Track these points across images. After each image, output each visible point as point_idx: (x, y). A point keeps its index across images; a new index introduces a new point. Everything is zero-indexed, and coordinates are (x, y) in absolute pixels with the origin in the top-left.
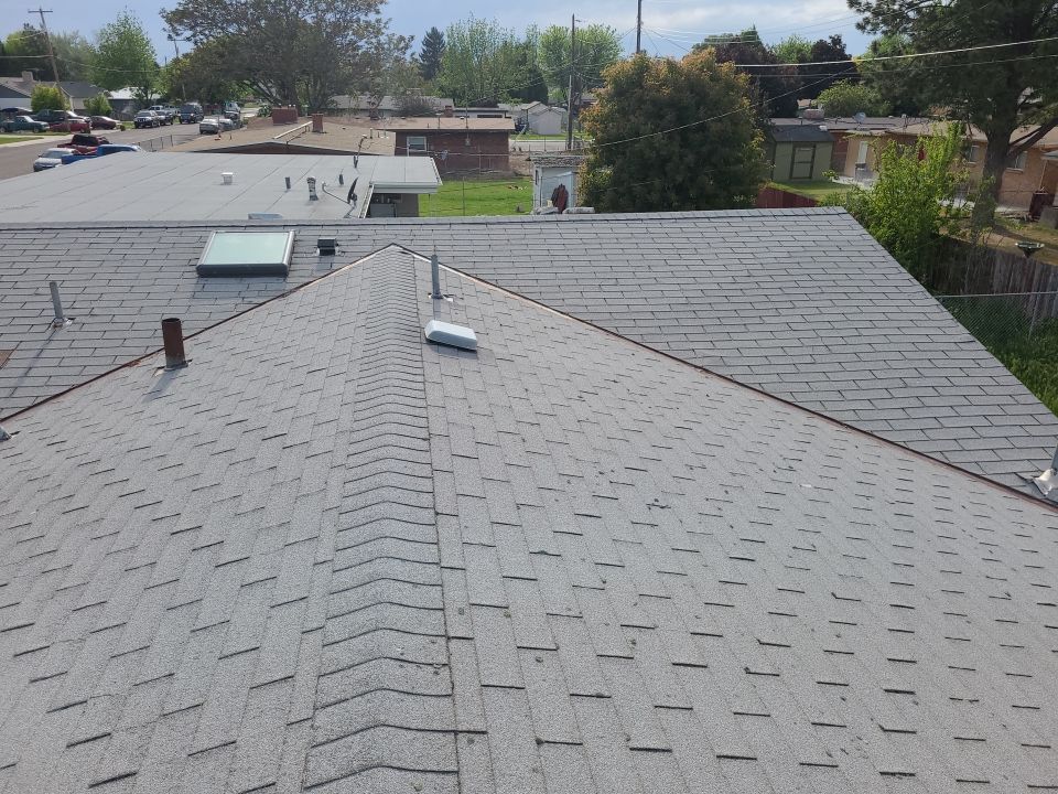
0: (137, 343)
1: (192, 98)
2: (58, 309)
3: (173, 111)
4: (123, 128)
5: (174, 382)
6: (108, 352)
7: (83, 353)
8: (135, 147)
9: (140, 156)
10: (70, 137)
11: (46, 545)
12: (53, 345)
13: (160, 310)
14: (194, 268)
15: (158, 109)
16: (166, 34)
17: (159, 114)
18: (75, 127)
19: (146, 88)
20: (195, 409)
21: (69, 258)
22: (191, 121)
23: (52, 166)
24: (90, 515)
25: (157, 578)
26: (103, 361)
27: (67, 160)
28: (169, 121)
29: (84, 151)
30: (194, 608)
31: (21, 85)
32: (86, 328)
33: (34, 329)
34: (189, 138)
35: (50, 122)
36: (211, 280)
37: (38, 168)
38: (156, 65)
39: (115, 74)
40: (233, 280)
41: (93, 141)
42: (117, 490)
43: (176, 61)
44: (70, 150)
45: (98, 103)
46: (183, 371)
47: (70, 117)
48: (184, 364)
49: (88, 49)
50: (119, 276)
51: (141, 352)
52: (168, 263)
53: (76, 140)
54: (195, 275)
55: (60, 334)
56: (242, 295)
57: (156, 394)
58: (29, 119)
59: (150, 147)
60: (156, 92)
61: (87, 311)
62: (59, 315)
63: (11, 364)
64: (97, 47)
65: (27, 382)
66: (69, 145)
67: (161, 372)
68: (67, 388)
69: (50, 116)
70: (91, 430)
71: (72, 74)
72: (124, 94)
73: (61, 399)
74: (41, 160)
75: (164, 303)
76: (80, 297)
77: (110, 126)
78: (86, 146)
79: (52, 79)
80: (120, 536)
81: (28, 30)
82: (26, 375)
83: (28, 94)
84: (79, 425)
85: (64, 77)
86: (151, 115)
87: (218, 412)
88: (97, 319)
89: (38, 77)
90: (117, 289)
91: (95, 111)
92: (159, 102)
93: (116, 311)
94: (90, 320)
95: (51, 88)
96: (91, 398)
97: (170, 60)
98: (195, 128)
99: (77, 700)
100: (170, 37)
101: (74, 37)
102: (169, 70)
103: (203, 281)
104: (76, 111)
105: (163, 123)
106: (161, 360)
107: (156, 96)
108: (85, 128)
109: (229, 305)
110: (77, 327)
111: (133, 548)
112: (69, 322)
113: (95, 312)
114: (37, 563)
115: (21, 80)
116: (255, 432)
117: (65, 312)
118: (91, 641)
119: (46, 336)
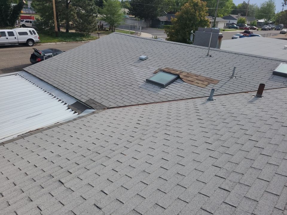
0: (249, 87)
1: (281, 23)
2: (233, 74)
3: (274, 26)
4: (258, 30)
5: (257, 101)
6: (241, 87)
7: (235, 86)
8: (260, 35)
9: (261, 38)
10: (244, 31)
11: (218, 128)
12: (229, 82)
13: (258, 81)
14: (272, 72)
15: (270, 25)
16: (282, 4)
17: (270, 27)
18: (246, 28)
19: (269, 19)
20: (262, 110)
21: (239, 62)
22: (279, 29)
23: (237, 38)
24: (229, 125)
25: (243, 148)
26: (239, 89)
27: (241, 37)
28: (272, 29)
29: (245, 35)
30: (252, 161)
31: (237, 17)
32: (238, 80)
33: (226, 77)
34: (276, 35)
35: (240, 26)
36: (276, 76)
37: (233, 38)
38: (274, 13)
39: (262, 15)
40: (283, 78)
41: (249, 33)
42: (236, 122)
43: (282, 12)
44: (242, 34)
45: (254, 23)
46: (260, 98)
47: (245, 26)
48: (261, 97)
49: (257, 8)
50: (251, 69)
51: (249, 90)
52: (265, 68)
53: (245, 32)
54: (272, 73)
55: (232, 80)
56: (284, 82)
57: (251, 102)
58: (235, 26)
59: (264, 36)
60: (271, 21)
61: (239, 76)
62: (233, 75)
63: (218, 84)
64: (260, 7)
65: (221, 89)
66: (242, 33)
67: (254, 97)
68: (229, 93)
69: (241, 25)
70: (232, 105)
71: (250, 14)
72: (262, 21)
73: (227, 95)
74: (235, 36)
75: (260, 79)
76: (239, 72)
77: (255, 29)
78: (247, 34)
79: (245, 16)
80: (235, 134)
81: (244, 3)
82: (221, 87)
83: (237, 19)
84: (230, 103)
85: (248, 15)
86: (267, 27)
87: (268, 113)
88: (241, 78)
89: (242, 15)
90: (249, 72)
91: (252, 25)
92: (271, 23)
93: (246, 78)
94: (240, 78)
95: (244, 18)
96: (234, 97)
97: (279, 12)
98: (279, 32)
99: (219, 166)
100: (283, 5)
101: (255, 5)
102: (278, 14)
103: (273, 76)
104: (248, 24)
105: (270, 29)
106: (255, 93)
107: (271, 22)
108: (248, 29)
109: (279, 84)
110: (236, 79)
111: (238, 138)
112: (234, 78)
113: (242, 77)
114: (215, 131)
115: (237, 16)
116: (280, 123)
117: (234, 75)
118: (224, 155)
119: (228, 79)
